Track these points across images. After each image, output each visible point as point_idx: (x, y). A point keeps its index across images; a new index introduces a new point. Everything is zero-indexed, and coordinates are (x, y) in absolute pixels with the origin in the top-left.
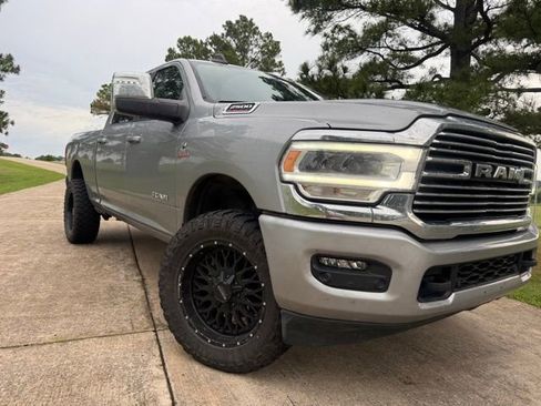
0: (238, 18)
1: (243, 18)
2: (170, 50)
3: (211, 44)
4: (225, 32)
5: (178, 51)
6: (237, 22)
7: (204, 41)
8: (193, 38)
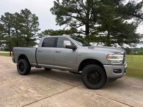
0: (25, 9)
1: (26, 9)
2: (2, 16)
3: (15, 15)
4: (21, 13)
5: (5, 16)
6: (25, 10)
7: (13, 14)
8: (10, 13)
